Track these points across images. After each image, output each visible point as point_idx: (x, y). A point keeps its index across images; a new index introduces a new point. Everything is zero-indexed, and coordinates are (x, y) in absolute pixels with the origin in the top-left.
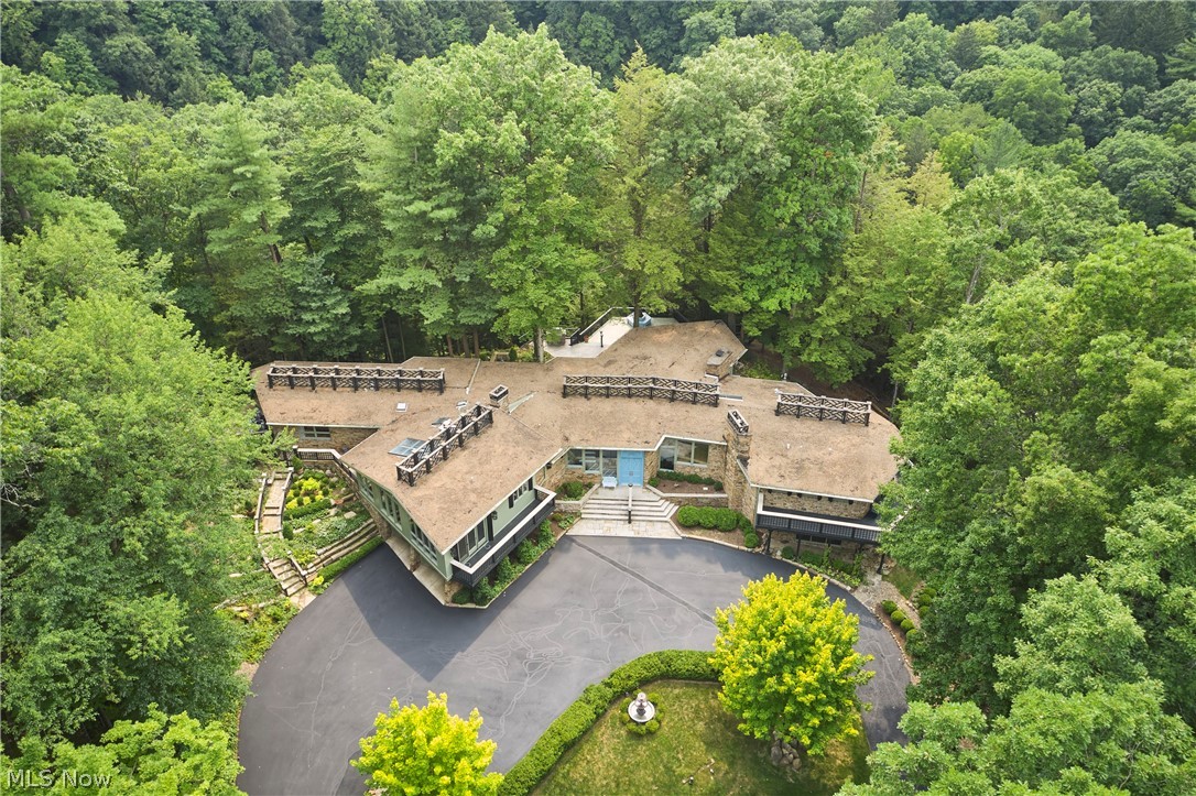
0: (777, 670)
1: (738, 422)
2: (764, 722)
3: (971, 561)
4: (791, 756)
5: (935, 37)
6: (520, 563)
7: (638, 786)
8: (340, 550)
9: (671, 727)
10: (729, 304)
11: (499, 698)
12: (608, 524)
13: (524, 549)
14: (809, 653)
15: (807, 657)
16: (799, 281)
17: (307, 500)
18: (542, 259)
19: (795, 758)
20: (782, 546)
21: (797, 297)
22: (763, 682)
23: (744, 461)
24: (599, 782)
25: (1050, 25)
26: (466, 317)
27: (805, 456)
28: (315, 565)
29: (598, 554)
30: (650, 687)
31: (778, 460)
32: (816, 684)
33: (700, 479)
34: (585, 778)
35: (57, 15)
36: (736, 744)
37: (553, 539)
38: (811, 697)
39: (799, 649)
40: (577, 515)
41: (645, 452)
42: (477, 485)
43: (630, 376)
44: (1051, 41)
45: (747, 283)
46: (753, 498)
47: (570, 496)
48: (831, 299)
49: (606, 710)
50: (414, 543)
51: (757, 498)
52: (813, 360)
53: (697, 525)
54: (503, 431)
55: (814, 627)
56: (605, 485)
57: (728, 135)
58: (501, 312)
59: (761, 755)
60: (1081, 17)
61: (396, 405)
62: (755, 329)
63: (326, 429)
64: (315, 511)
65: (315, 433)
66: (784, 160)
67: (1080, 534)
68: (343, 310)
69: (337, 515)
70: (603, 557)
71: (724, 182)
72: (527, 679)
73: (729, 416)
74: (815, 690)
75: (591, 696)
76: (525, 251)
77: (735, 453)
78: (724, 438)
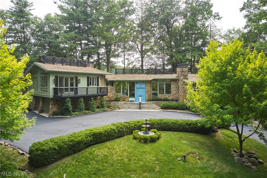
12: (131, 110)
23: (186, 79)
29: (126, 112)
37: (106, 109)
40: (118, 107)
42: (74, 69)
77: (182, 78)
78: (177, 77)
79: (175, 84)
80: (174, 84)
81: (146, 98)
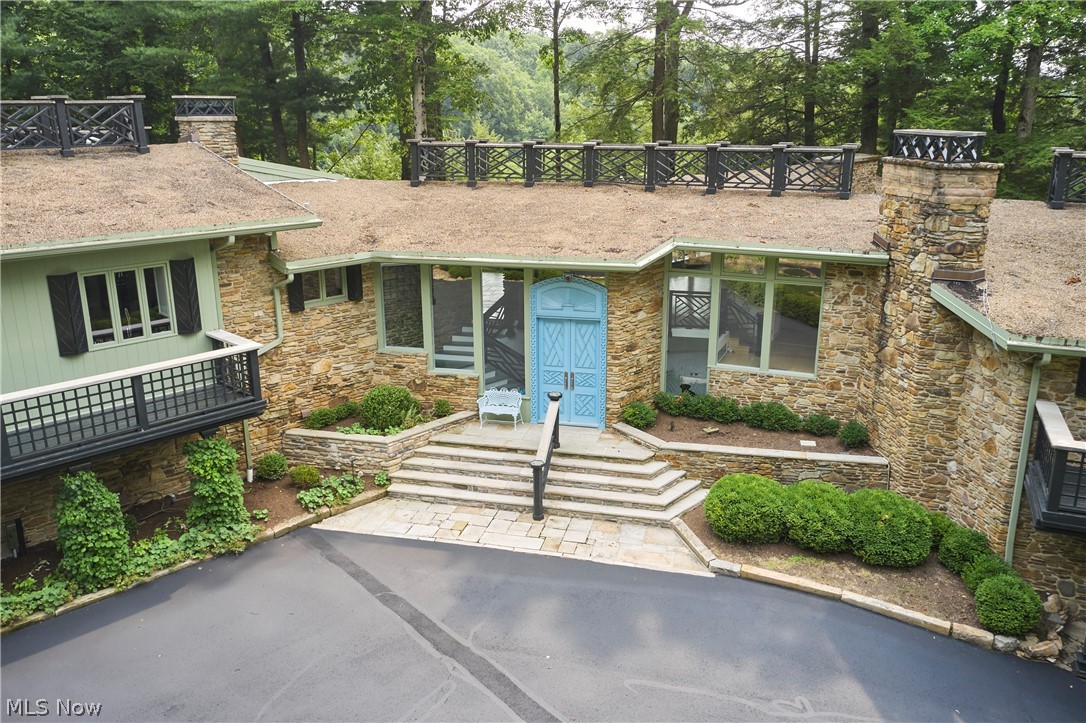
23: (965, 286)
33: (791, 415)
40: (376, 482)
47: (366, 425)
56: (484, 411)
77: (923, 265)
78: (877, 242)
79: (853, 297)
80: (844, 299)
81: (608, 399)
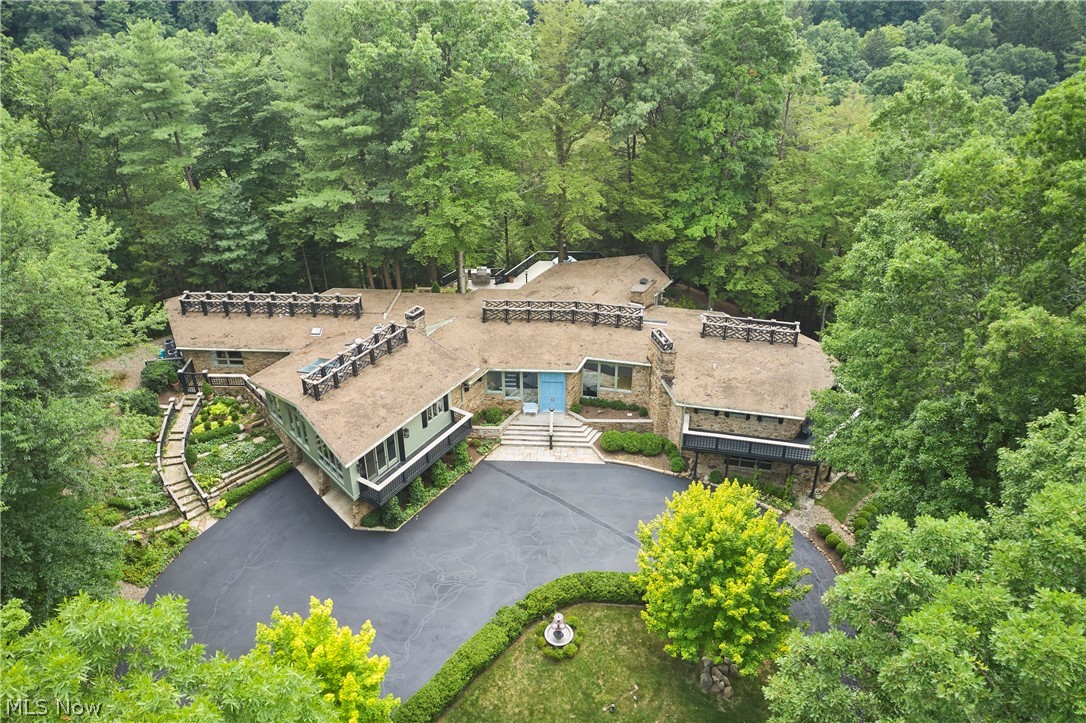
0: (704, 583)
1: (662, 340)
2: (692, 641)
3: (920, 442)
4: (722, 683)
5: (847, 40)
6: (435, 486)
7: (554, 715)
8: (246, 475)
9: (591, 652)
10: (653, 232)
11: (405, 622)
12: (529, 450)
13: (439, 471)
14: (739, 564)
15: (738, 568)
16: (723, 208)
17: (214, 425)
18: (460, 174)
19: (726, 686)
20: (709, 471)
21: (722, 224)
22: (690, 596)
23: (669, 381)
24: (511, 709)
25: (953, 28)
26: (383, 240)
27: (732, 376)
28: (219, 489)
29: (517, 479)
30: (569, 611)
31: (704, 380)
32: (748, 597)
33: (624, 405)
34: (496, 706)
35: (26, 17)
36: (663, 669)
37: (470, 464)
38: (744, 610)
39: (729, 559)
40: (497, 441)
41: (567, 374)
42: (388, 400)
43: (552, 300)
44: (955, 43)
45: (671, 212)
46: (679, 420)
47: (489, 422)
48: (756, 225)
49: (520, 634)
50: (321, 463)
51: (683, 420)
52: (739, 288)
53: (621, 450)
54: (418, 351)
55: (744, 536)
56: (525, 411)
57: (649, 51)
58: (419, 234)
59: (689, 682)
60: (982, 20)
61: (311, 330)
62: (681, 259)
63: (237, 354)
64: (223, 435)
65: (228, 359)
66: (707, 78)
67: (1057, 382)
68: (261, 236)
69: (245, 440)
70: (522, 482)
71: (645, 99)
72: (437, 602)
73: (653, 335)
74: (747, 604)
75: (505, 618)
76: (442, 168)
77: (659, 373)
78: (648, 359)
79: (641, 374)
80: (638, 375)
81: (566, 404)
